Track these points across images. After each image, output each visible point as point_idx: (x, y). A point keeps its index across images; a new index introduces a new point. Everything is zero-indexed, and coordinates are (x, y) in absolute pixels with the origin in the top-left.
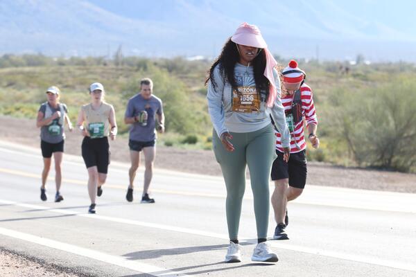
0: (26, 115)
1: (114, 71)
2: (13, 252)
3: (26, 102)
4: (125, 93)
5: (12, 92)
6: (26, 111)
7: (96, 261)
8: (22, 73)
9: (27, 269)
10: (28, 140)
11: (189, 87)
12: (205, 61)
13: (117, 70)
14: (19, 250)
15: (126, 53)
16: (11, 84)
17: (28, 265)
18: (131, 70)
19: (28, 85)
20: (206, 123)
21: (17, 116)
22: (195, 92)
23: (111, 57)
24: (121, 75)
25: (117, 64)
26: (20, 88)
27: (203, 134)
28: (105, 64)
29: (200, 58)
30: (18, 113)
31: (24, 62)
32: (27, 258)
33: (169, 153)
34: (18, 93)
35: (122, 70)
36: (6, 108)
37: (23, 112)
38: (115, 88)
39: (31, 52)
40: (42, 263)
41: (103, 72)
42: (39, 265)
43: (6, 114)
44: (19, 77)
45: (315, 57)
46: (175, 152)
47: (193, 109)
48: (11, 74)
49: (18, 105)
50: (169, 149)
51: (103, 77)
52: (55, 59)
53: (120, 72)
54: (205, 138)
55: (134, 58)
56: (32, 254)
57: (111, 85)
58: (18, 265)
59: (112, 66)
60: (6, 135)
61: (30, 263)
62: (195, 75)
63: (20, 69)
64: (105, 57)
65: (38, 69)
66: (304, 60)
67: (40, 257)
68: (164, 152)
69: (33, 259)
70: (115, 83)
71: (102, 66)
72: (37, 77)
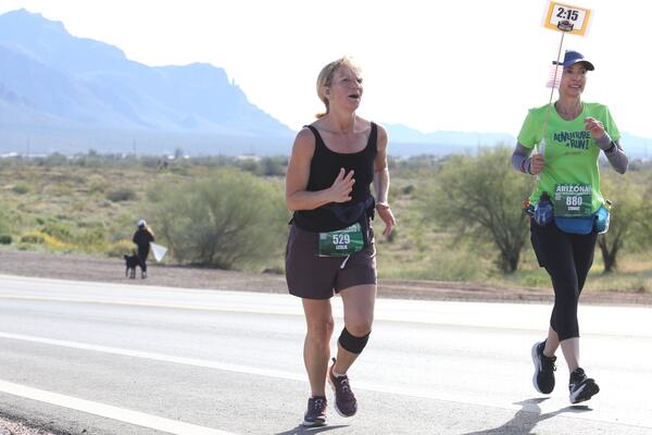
11: (3, 185)
12: (18, 157)
20: (21, 222)
22: (8, 190)
27: (18, 233)
29: (13, 154)
47: (6, 208)
54: (19, 238)
62: (9, 173)
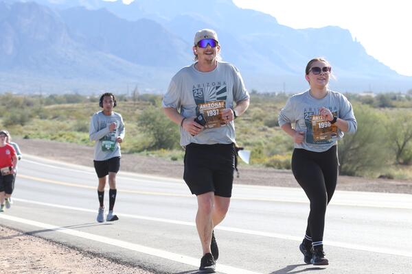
0: (68, 140)
1: (132, 105)
2: (59, 243)
3: (66, 130)
4: (140, 122)
5: (56, 123)
6: (68, 137)
7: (121, 248)
8: (63, 108)
9: (69, 255)
10: (69, 158)
13: (135, 104)
14: (63, 241)
15: (141, 92)
16: (55, 117)
17: (70, 252)
18: (145, 105)
19: (68, 117)
21: (61, 141)
23: (130, 95)
24: (138, 108)
25: (134, 100)
26: (62, 120)
28: (126, 100)
30: (62, 138)
31: (65, 100)
32: (69, 247)
33: (176, 165)
34: (61, 123)
35: (138, 104)
36: (52, 135)
37: (65, 138)
38: (133, 118)
39: (69, 92)
40: (80, 250)
41: (124, 106)
42: (78, 252)
43: (52, 139)
44: (62, 111)
45: (283, 91)
46: (179, 165)
48: (56, 109)
49: (61, 132)
50: (175, 162)
51: (124, 110)
52: (88, 98)
53: (136, 106)
55: (147, 95)
56: (72, 244)
57: (131, 116)
58: (62, 252)
59: (130, 102)
60: (53, 155)
61: (71, 251)
63: (62, 105)
64: (125, 95)
65: (75, 105)
66: (274, 93)
67: (79, 246)
68: (171, 165)
69: (73, 248)
70: (134, 114)
71: (123, 102)
72: (75, 111)
